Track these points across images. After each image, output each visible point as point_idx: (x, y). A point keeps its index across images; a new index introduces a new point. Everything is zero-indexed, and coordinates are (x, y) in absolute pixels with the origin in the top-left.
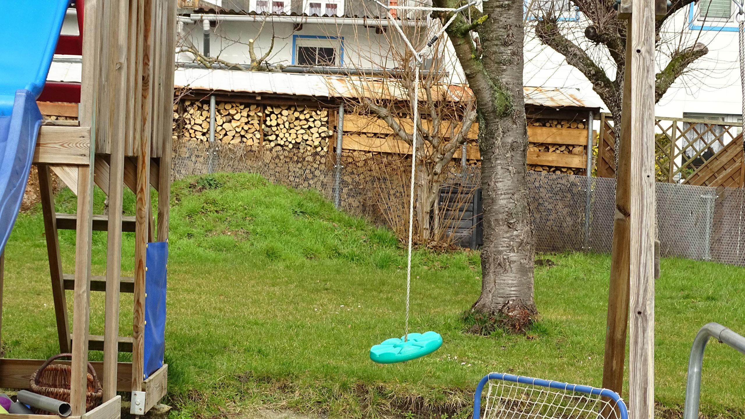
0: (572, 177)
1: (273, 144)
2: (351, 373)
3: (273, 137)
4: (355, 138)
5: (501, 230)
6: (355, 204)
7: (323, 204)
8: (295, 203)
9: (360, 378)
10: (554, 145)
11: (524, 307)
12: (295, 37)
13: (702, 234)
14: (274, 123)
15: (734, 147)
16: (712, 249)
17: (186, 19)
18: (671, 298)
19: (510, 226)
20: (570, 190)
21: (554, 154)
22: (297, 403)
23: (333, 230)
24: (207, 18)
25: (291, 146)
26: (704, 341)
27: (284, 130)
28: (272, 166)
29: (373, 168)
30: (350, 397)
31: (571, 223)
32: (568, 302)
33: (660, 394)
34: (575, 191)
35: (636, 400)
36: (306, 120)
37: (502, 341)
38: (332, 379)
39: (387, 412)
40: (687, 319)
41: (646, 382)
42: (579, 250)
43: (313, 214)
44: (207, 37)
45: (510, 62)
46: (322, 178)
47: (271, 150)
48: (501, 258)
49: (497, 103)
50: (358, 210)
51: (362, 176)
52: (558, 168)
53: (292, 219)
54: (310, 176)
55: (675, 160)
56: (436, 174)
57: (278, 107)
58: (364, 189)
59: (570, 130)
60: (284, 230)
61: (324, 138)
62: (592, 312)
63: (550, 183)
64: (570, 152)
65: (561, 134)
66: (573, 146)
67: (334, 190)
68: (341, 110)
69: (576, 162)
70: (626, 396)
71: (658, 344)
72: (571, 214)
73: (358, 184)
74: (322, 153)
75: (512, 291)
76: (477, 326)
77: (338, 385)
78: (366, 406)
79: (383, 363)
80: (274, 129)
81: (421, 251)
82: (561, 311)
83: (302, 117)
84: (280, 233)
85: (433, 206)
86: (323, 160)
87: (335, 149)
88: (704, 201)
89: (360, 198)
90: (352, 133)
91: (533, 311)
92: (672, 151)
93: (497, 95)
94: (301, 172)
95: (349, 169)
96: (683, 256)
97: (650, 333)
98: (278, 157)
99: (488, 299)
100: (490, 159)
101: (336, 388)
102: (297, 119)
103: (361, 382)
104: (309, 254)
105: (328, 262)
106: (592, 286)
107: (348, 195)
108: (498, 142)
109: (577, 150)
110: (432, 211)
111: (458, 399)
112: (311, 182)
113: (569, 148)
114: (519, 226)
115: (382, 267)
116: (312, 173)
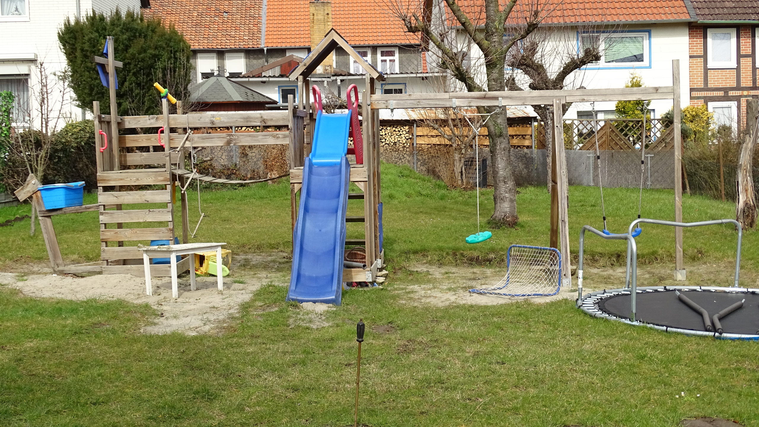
0: (526, 150)
1: (384, 144)
2: (449, 248)
3: (384, 140)
4: (422, 138)
5: (501, 184)
6: (424, 169)
7: (411, 171)
8: (399, 171)
9: (453, 250)
10: (516, 135)
11: (513, 216)
12: (382, 84)
13: (589, 173)
14: (384, 134)
15: (601, 131)
16: (594, 180)
17: (329, 80)
18: (575, 206)
19: (505, 182)
20: (525, 156)
21: (516, 140)
22: (430, 261)
23: (417, 183)
24: (339, 78)
25: (392, 144)
26: (584, 231)
27: (389, 137)
28: (384, 154)
29: (432, 152)
30: (450, 257)
31: (527, 172)
32: (529, 211)
33: (572, 249)
34: (527, 156)
35: (563, 251)
36: (399, 131)
37: (505, 231)
38: (442, 251)
39: (465, 263)
40: (583, 216)
41: (566, 245)
42: (531, 184)
43: (407, 176)
44: (339, 88)
45: (501, 113)
46: (408, 158)
47: (383, 146)
48: (502, 196)
49: (496, 131)
50: (426, 172)
51: (426, 156)
52: (519, 146)
53: (398, 179)
54: (402, 158)
55: (574, 131)
56: (462, 154)
57: (385, 126)
58: (428, 162)
59: (523, 128)
60: (395, 185)
61: (408, 139)
62: (540, 215)
63: (515, 153)
64: (524, 138)
65: (519, 130)
66: (525, 135)
67: (414, 163)
68: (415, 125)
69: (527, 143)
70: (560, 250)
71: (570, 228)
72: (526, 168)
73: (425, 160)
74: (407, 146)
75: (508, 210)
76: (494, 226)
77: (445, 253)
78: (457, 261)
79: (473, 243)
80: (384, 136)
81: (458, 191)
82: (527, 216)
83: (397, 130)
84: (394, 186)
85: (462, 169)
86: (408, 150)
87: (413, 144)
88: (589, 157)
89: (426, 166)
90: (420, 136)
91: (517, 218)
92: (572, 134)
93: (496, 128)
94: (398, 156)
95: (420, 153)
96: (580, 184)
97: (567, 227)
98: (386, 149)
99: (498, 214)
100: (495, 155)
101: (444, 254)
102: (394, 131)
103: (454, 251)
104: (408, 195)
105: (417, 198)
106: (539, 202)
107: (420, 165)
108: (498, 148)
109: (527, 137)
110: (462, 172)
111: (492, 256)
112: (403, 160)
113: (523, 137)
114: (509, 183)
115: (441, 199)
116: (403, 156)
